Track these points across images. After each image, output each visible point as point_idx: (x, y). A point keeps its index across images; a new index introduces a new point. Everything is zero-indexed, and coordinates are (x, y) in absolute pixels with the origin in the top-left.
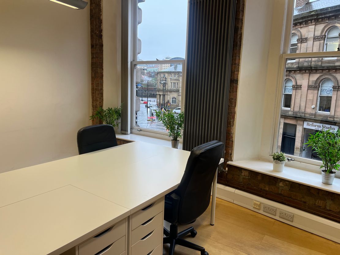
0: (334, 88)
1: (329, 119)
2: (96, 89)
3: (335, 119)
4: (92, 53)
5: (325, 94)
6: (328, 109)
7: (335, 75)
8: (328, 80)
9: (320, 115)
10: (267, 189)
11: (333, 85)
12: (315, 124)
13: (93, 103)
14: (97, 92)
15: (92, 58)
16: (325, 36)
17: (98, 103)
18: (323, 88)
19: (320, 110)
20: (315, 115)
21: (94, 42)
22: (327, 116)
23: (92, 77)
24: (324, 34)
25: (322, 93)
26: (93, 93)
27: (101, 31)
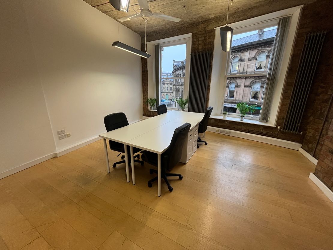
0: (236, 86)
1: (233, 101)
2: (145, 91)
3: (236, 101)
4: (142, 75)
5: (231, 90)
6: (233, 97)
7: (236, 80)
8: (233, 82)
9: (229, 100)
10: (221, 125)
11: (235, 85)
12: (227, 104)
13: (143, 97)
14: (145, 92)
15: (143, 77)
16: (232, 61)
17: (146, 97)
18: (231, 87)
19: (229, 97)
20: (227, 100)
21: (144, 70)
22: (232, 100)
23: (143, 85)
24: (231, 60)
25: (230, 89)
26: (143, 92)
27: (147, 65)
